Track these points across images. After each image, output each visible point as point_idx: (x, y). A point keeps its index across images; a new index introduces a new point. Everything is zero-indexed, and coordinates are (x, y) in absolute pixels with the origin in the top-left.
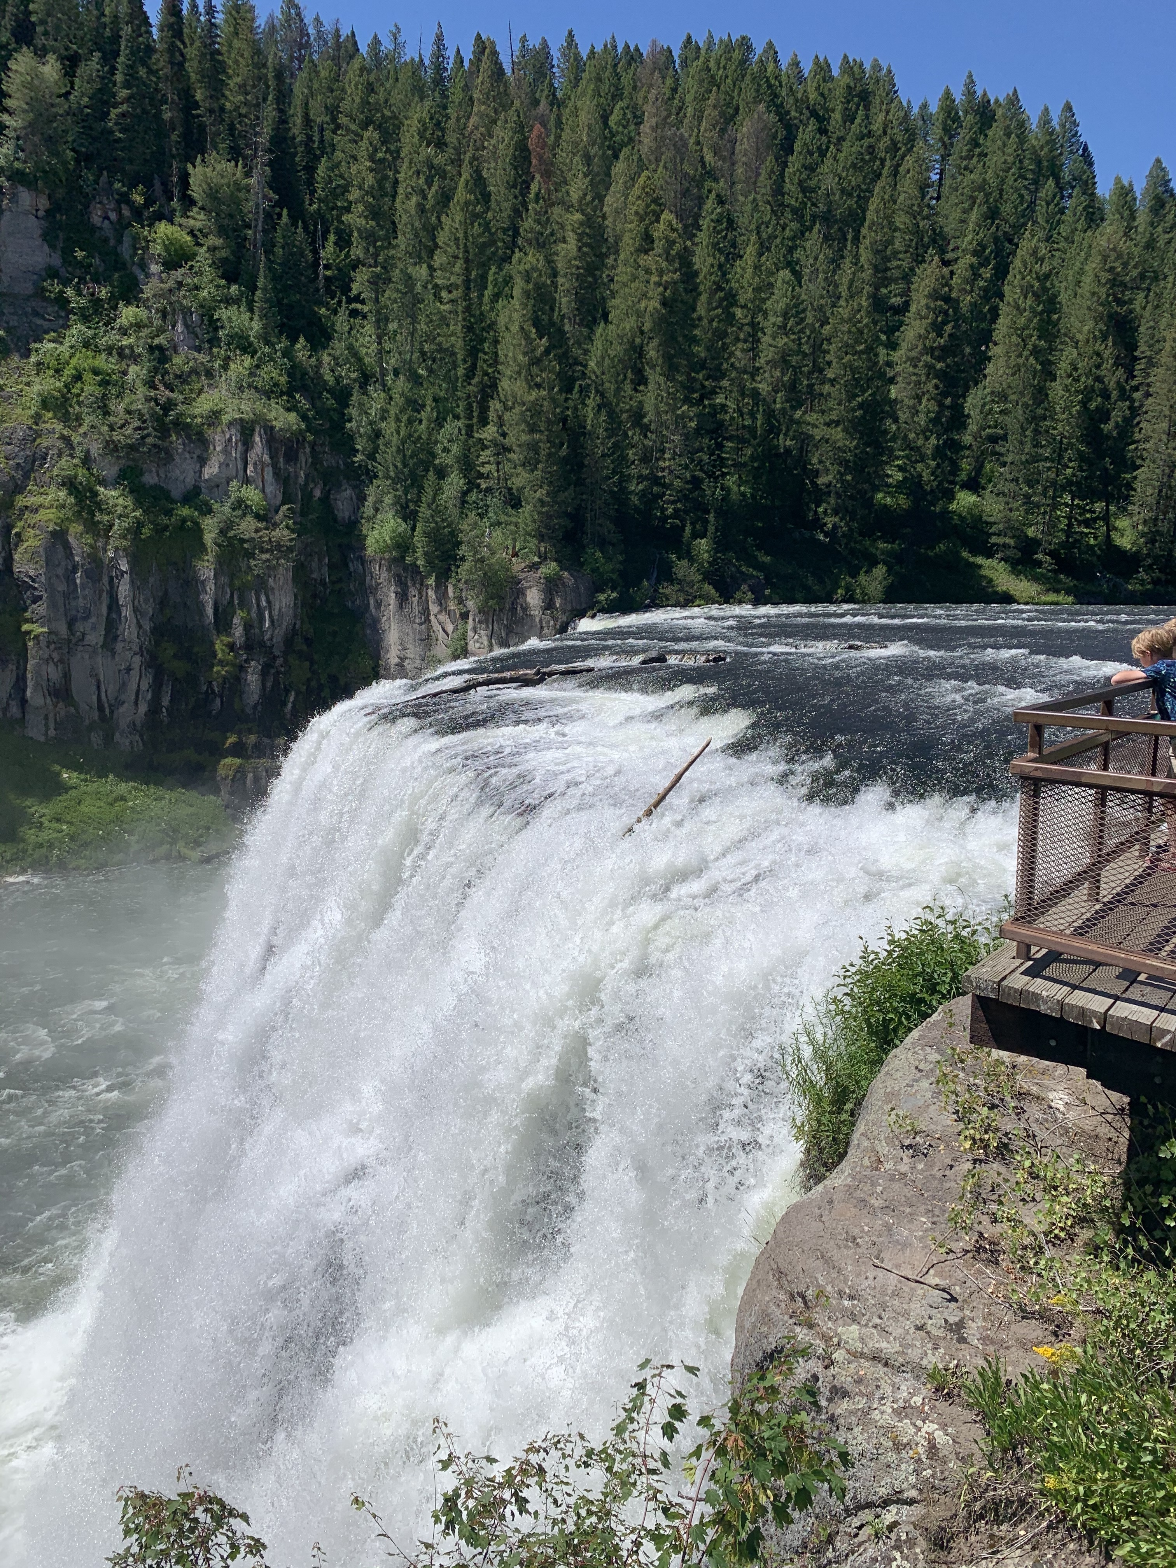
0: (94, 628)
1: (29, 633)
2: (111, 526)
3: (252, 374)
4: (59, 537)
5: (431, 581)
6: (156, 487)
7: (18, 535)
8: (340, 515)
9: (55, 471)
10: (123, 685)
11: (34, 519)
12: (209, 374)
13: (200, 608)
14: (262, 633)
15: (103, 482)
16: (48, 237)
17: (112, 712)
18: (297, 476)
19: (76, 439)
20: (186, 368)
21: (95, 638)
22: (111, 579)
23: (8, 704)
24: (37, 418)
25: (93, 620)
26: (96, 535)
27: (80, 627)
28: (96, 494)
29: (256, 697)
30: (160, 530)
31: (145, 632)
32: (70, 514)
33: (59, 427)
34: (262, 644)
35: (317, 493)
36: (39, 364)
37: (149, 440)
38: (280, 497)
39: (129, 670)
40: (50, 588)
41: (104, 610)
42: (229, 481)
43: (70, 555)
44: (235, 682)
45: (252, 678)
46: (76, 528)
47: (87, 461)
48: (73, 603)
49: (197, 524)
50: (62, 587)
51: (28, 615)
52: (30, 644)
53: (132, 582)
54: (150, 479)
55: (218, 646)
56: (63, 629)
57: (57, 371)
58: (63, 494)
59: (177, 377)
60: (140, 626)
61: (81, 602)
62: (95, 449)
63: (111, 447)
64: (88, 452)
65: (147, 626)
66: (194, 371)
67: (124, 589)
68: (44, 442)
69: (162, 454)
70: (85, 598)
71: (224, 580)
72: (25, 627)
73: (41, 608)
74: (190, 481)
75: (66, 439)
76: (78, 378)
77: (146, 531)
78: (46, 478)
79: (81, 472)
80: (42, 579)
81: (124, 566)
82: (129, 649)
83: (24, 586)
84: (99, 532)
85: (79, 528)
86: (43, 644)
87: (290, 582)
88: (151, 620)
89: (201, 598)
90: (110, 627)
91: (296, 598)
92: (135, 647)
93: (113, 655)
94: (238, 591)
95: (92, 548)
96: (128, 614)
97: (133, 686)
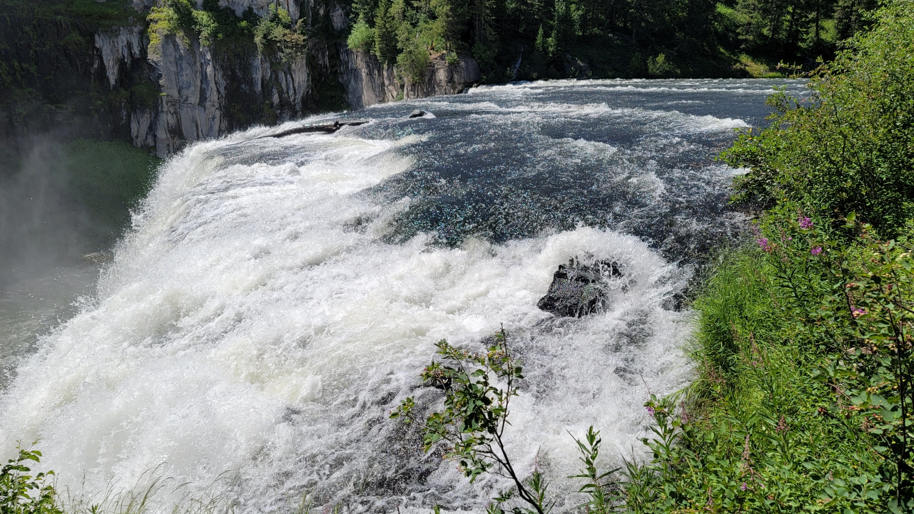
0: (193, 94)
2: (200, 32)
4: (169, 38)
5: (385, 66)
6: (227, 8)
7: (148, 37)
8: (335, 25)
10: (211, 127)
11: (155, 27)
13: (251, 83)
14: (289, 97)
15: (195, 7)
21: (194, 99)
22: (202, 64)
23: (147, 138)
25: (193, 88)
26: (192, 38)
27: (185, 92)
28: (191, 13)
30: (228, 35)
31: (222, 96)
32: (176, 24)
34: (289, 103)
35: (322, 12)
38: (298, 15)
39: (214, 118)
40: (167, 69)
41: (199, 83)
42: (268, 4)
43: (177, 49)
46: (180, 34)
48: (180, 78)
49: (251, 31)
50: (174, 69)
53: (214, 66)
54: (223, 3)
56: (175, 93)
58: (171, 12)
60: (219, 92)
61: (185, 78)
65: (222, 91)
67: (209, 69)
70: (187, 75)
71: (267, 65)
73: (161, 81)
74: (247, 4)
77: (221, 36)
78: (162, 3)
80: (161, 64)
81: (209, 57)
82: (213, 106)
83: (152, 68)
84: (194, 36)
85: (182, 34)
86: (164, 103)
87: (305, 66)
88: (225, 88)
89: (254, 76)
90: (203, 93)
91: (308, 76)
92: (217, 105)
93: (205, 110)
94: (275, 72)
95: (190, 45)
96: (213, 85)
97: (216, 128)
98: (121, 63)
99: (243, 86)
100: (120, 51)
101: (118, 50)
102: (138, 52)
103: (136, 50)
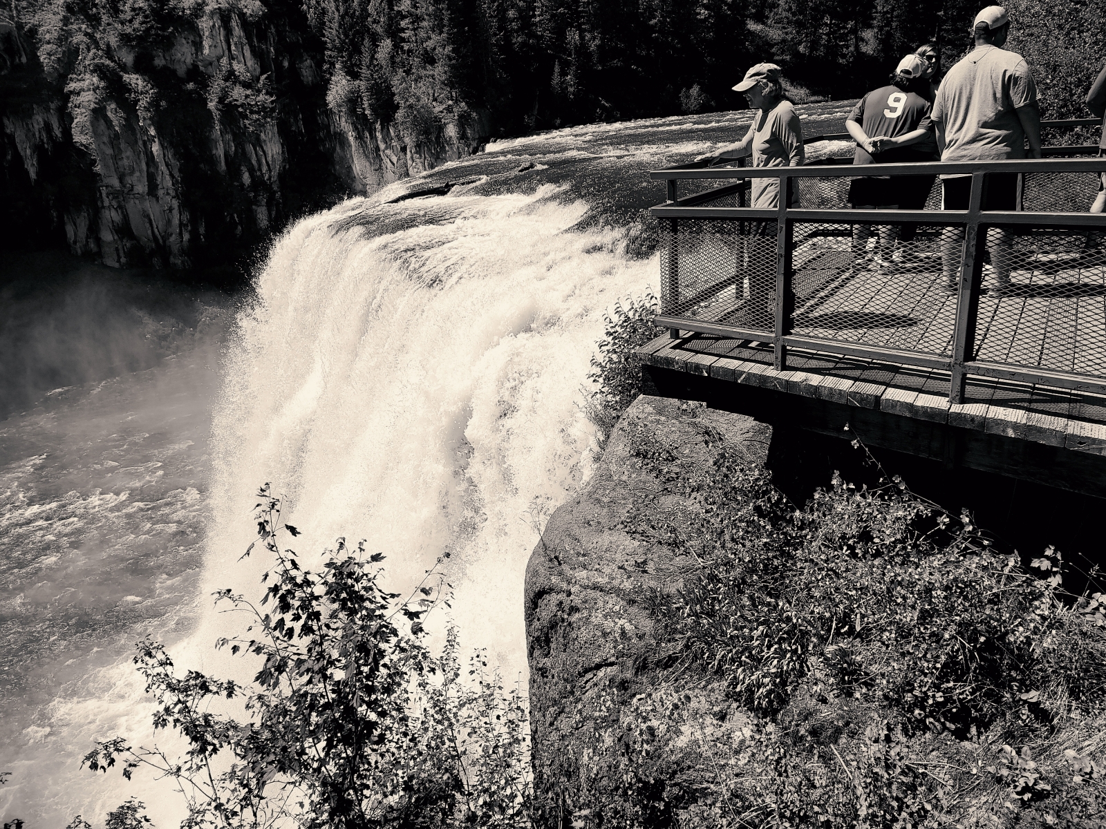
0: (139, 180)
2: (137, 102)
4: (98, 113)
5: (378, 126)
6: (165, 68)
7: (69, 114)
8: (305, 80)
9: (87, 62)
10: (169, 222)
11: (77, 100)
13: (213, 161)
14: (262, 174)
15: (124, 69)
17: (164, 242)
18: (269, 52)
19: (98, 36)
21: (141, 188)
22: (145, 143)
23: (87, 242)
24: (66, 21)
25: (137, 174)
26: (127, 110)
27: (128, 180)
28: (121, 79)
29: (266, 222)
30: (172, 102)
31: (177, 181)
32: (104, 95)
33: (84, 27)
34: (264, 183)
35: (286, 64)
37: (153, 31)
38: (258, 70)
39: (171, 209)
40: (101, 153)
41: (144, 167)
42: (219, 59)
43: (110, 126)
44: (249, 212)
45: (261, 209)
47: (109, 52)
48: (120, 163)
49: (201, 95)
50: (109, 151)
53: (161, 143)
54: (159, 62)
56: (116, 183)
58: (95, 79)
60: (172, 176)
61: (126, 162)
62: (113, 41)
63: (125, 39)
64: (108, 45)
65: (177, 174)
67: (155, 148)
68: (75, 39)
69: (165, 43)
70: (128, 158)
71: (229, 137)
73: (96, 168)
74: (190, 60)
75: (90, 36)
77: (164, 104)
78: (81, 68)
79: (108, 61)
80: (93, 146)
81: (152, 132)
82: (168, 194)
83: (82, 153)
84: (129, 108)
85: (113, 106)
86: (104, 195)
87: (277, 135)
88: (180, 171)
89: (214, 152)
90: (152, 179)
91: (283, 148)
92: (172, 193)
93: (157, 200)
94: (240, 145)
95: (126, 120)
96: (163, 168)
97: (176, 221)
98: (38, 149)
99: (202, 166)
100: (37, 136)
101: (34, 135)
102: (59, 135)
103: (57, 132)
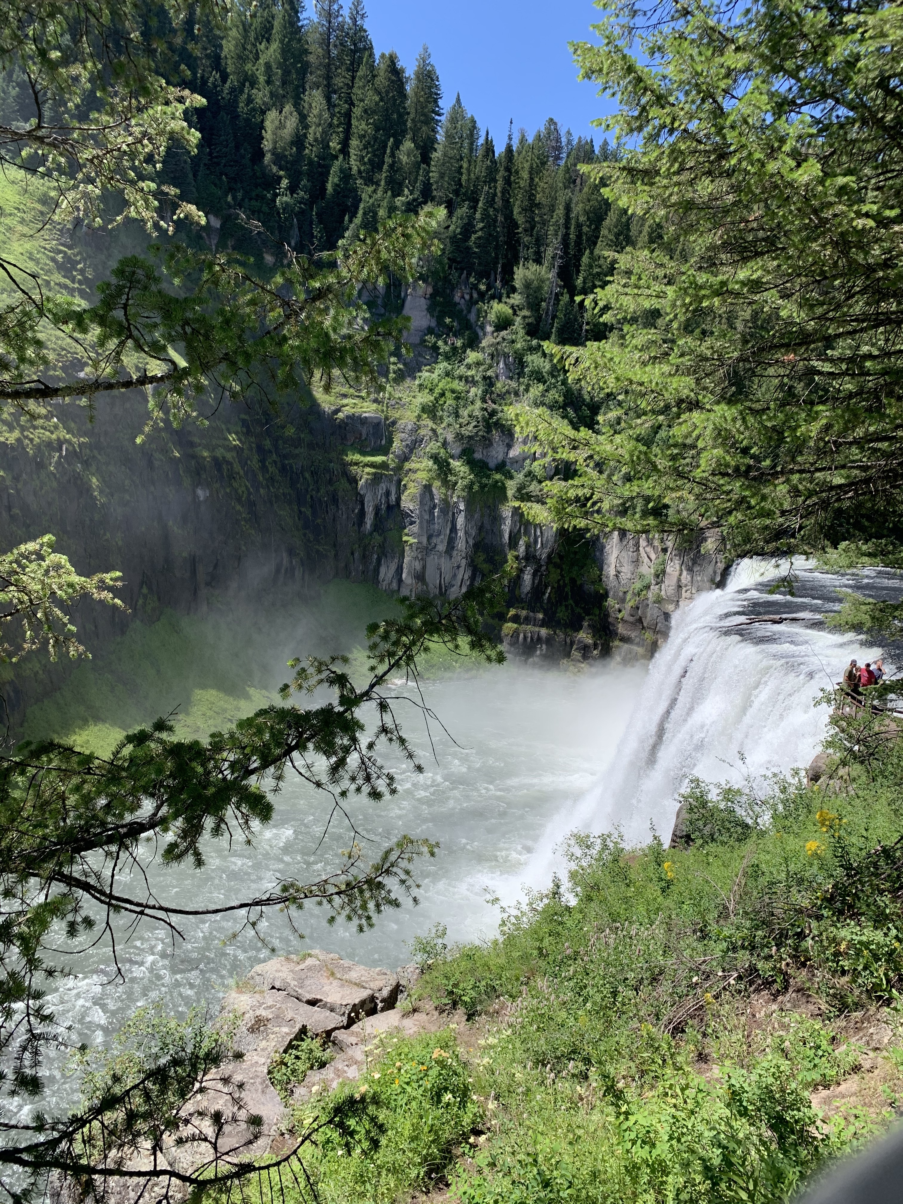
0: (442, 542)
1: (406, 542)
2: (456, 483)
3: (543, 396)
4: (427, 488)
6: (481, 461)
7: (405, 485)
9: (428, 449)
10: (455, 576)
11: (413, 476)
12: (517, 394)
13: (501, 534)
14: (535, 550)
15: (452, 457)
16: (430, 309)
17: (446, 591)
19: (439, 431)
20: (504, 390)
21: (442, 547)
22: (454, 514)
23: (392, 581)
24: (419, 417)
25: (442, 537)
26: (448, 488)
27: (434, 540)
28: (448, 464)
29: (529, 588)
30: (483, 487)
31: (470, 545)
32: (434, 475)
33: (431, 424)
34: (534, 557)
36: (420, 385)
37: (480, 433)
39: (459, 567)
40: (420, 517)
41: (448, 532)
42: (524, 459)
43: (432, 498)
44: (517, 580)
45: (527, 577)
46: (437, 484)
47: (445, 444)
48: (432, 527)
49: (503, 484)
50: (427, 517)
51: (406, 531)
52: (407, 548)
53: (466, 517)
54: (478, 456)
55: (509, 557)
56: (424, 540)
57: (431, 390)
58: (431, 463)
59: (498, 395)
60: (467, 542)
61: (436, 526)
62: (450, 437)
63: (459, 437)
64: (446, 439)
65: (471, 542)
66: (508, 392)
67: (461, 520)
68: (422, 432)
69: (487, 442)
70: (438, 524)
71: (516, 518)
72: (405, 538)
73: (415, 528)
74: (500, 457)
75: (434, 431)
76: (443, 395)
77: (476, 487)
78: (422, 453)
79: (442, 451)
80: (417, 511)
81: (462, 507)
82: (460, 555)
83: (404, 514)
84: (450, 486)
85: (439, 484)
86: (414, 549)
88: (474, 538)
89: (502, 528)
90: (451, 542)
92: (463, 554)
93: (451, 558)
94: (523, 525)
95: (445, 495)
96: (462, 534)
97: (460, 577)
98: (377, 509)
99: (490, 537)
100: (379, 498)
101: (377, 498)
102: (394, 500)
103: (393, 497)
